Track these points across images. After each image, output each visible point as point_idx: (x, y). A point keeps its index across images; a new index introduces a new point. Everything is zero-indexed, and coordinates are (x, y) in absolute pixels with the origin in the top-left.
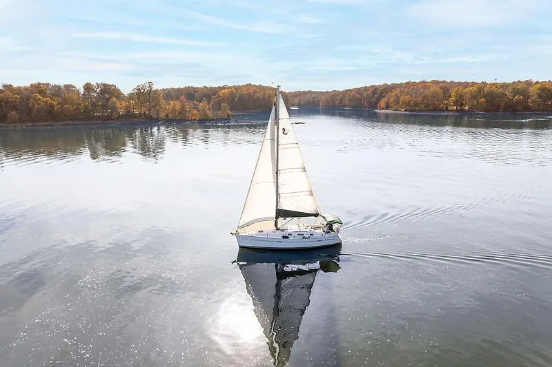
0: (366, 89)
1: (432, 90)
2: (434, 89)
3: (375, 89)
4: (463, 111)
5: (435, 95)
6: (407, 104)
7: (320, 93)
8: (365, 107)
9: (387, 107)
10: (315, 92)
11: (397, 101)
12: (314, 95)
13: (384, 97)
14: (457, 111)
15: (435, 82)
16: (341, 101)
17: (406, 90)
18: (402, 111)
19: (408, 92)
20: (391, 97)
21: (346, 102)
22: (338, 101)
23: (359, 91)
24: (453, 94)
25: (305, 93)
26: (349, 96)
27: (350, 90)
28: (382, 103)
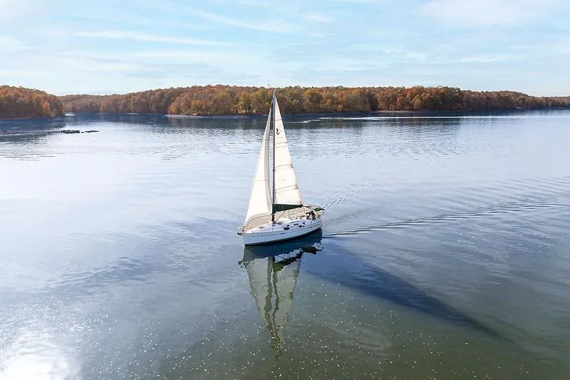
0: (152, 93)
1: (220, 94)
2: (221, 93)
3: (162, 93)
4: (251, 115)
5: (223, 99)
6: (199, 108)
7: (98, 97)
8: (153, 112)
9: (179, 112)
10: (92, 97)
11: (188, 106)
12: (90, 100)
13: (172, 101)
14: (247, 114)
15: (220, 87)
16: (125, 106)
17: (195, 95)
18: (194, 116)
19: (197, 97)
20: (180, 102)
21: (131, 106)
22: (122, 106)
23: (144, 94)
24: (241, 98)
25: (79, 97)
26: (134, 101)
27: (134, 94)
28: (173, 107)
